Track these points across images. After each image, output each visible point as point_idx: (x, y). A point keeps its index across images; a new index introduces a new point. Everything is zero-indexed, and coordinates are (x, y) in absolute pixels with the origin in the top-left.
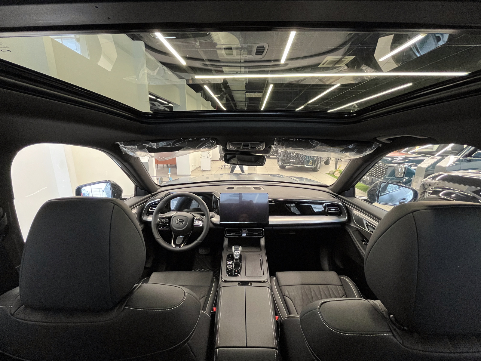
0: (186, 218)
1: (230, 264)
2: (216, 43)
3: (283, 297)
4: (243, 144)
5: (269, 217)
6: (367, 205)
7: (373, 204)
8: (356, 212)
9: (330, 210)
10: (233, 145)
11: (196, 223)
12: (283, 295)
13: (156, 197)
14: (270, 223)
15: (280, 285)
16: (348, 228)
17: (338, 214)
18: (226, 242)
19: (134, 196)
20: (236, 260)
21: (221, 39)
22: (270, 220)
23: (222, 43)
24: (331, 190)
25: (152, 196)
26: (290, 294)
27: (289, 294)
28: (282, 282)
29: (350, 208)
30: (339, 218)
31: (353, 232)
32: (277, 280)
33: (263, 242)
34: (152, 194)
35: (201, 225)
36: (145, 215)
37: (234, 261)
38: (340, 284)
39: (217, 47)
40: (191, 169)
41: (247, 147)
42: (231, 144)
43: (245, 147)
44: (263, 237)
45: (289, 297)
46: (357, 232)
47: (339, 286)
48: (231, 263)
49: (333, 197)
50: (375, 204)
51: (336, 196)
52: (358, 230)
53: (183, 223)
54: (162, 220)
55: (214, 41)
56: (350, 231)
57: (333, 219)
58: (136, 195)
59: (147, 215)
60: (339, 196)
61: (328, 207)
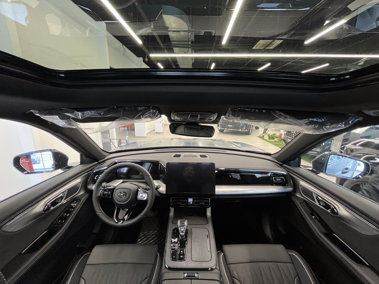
0: (129, 190)
1: (175, 242)
2: (168, 27)
3: (232, 279)
4: (191, 115)
5: (216, 187)
6: (312, 176)
7: (318, 175)
8: (303, 183)
9: (275, 180)
10: (178, 115)
11: (140, 196)
12: (231, 277)
13: (103, 165)
14: (216, 193)
15: (228, 263)
16: (295, 199)
17: (283, 184)
18: (172, 214)
19: (80, 164)
20: (182, 236)
21: (172, 23)
22: (216, 190)
23: (173, 27)
24: (275, 158)
25: (100, 163)
26: (240, 275)
27: (238, 276)
28: (231, 259)
29: (295, 178)
30: (285, 188)
31: (300, 203)
32: (225, 256)
33: (209, 213)
34: (99, 161)
35: (145, 199)
36: (90, 184)
37: (180, 237)
38: (290, 261)
39: (169, 30)
40: (147, 131)
41: (195, 118)
42: (176, 114)
43: (193, 118)
44: (209, 207)
45: (238, 279)
46: (304, 203)
47: (290, 264)
48: (176, 240)
49: (277, 166)
50: (321, 174)
51: (281, 165)
52: (305, 201)
53: (126, 196)
54: (104, 192)
55: (166, 25)
56: (298, 203)
57: (280, 189)
58: (82, 163)
59: (93, 184)
60: (284, 165)
61: (274, 177)
